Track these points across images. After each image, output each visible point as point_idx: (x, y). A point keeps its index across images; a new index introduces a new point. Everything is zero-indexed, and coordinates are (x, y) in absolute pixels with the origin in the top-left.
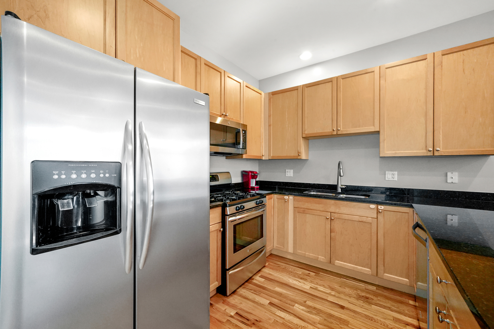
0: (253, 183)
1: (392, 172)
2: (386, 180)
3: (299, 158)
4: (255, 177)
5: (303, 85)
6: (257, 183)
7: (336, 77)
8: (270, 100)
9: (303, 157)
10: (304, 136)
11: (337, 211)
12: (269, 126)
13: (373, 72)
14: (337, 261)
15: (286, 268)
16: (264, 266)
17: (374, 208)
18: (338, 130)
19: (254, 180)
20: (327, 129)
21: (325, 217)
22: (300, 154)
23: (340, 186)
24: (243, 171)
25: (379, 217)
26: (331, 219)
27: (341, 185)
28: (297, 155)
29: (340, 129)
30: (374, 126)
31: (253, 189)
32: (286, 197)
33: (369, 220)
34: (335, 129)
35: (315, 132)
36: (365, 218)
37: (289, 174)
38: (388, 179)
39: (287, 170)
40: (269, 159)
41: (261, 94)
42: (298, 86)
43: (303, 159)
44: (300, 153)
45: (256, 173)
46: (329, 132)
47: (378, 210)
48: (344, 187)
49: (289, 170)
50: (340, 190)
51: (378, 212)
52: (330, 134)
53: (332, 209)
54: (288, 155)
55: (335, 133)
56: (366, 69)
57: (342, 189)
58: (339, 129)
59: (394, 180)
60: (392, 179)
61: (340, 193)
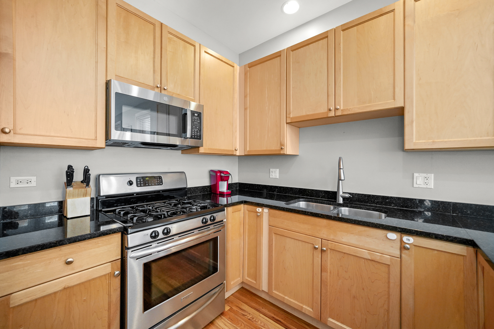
0: (223, 187)
1: (425, 175)
2: (414, 186)
3: (282, 152)
4: (226, 179)
5: (287, 49)
6: (229, 186)
7: (333, 29)
8: (246, 74)
9: (289, 150)
10: (289, 121)
11: (331, 237)
12: (246, 109)
13: (393, 10)
14: (330, 320)
15: (253, 318)
16: (222, 314)
17: (395, 240)
18: (336, 109)
19: (226, 182)
20: (321, 110)
21: (312, 245)
22: (283, 148)
23: (341, 193)
24: (212, 171)
25: (403, 255)
26: (322, 251)
27: (343, 193)
28: (279, 149)
29: (340, 107)
30: (394, 99)
31: (222, 194)
32: (259, 210)
33: (386, 259)
34: (331, 109)
35: (304, 114)
36: (378, 255)
37: (273, 174)
38: (417, 186)
39: (271, 170)
40: (245, 155)
41: (233, 67)
42: (280, 51)
43: (288, 153)
44: (283, 145)
45: (227, 173)
46: (323, 113)
47: (403, 244)
48: (347, 195)
49: (273, 170)
50: (341, 201)
51: (403, 248)
52: (325, 116)
53: (324, 233)
54: (268, 149)
55: (332, 114)
56: (381, 9)
57: (344, 199)
58: (338, 107)
59: (428, 187)
60: (425, 186)
61: (340, 205)
